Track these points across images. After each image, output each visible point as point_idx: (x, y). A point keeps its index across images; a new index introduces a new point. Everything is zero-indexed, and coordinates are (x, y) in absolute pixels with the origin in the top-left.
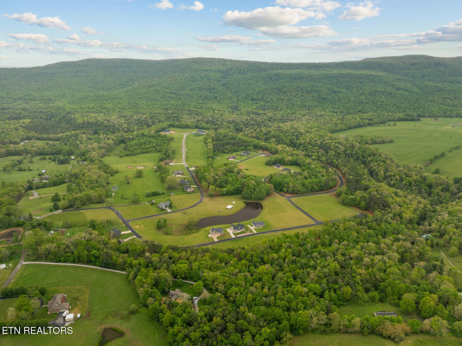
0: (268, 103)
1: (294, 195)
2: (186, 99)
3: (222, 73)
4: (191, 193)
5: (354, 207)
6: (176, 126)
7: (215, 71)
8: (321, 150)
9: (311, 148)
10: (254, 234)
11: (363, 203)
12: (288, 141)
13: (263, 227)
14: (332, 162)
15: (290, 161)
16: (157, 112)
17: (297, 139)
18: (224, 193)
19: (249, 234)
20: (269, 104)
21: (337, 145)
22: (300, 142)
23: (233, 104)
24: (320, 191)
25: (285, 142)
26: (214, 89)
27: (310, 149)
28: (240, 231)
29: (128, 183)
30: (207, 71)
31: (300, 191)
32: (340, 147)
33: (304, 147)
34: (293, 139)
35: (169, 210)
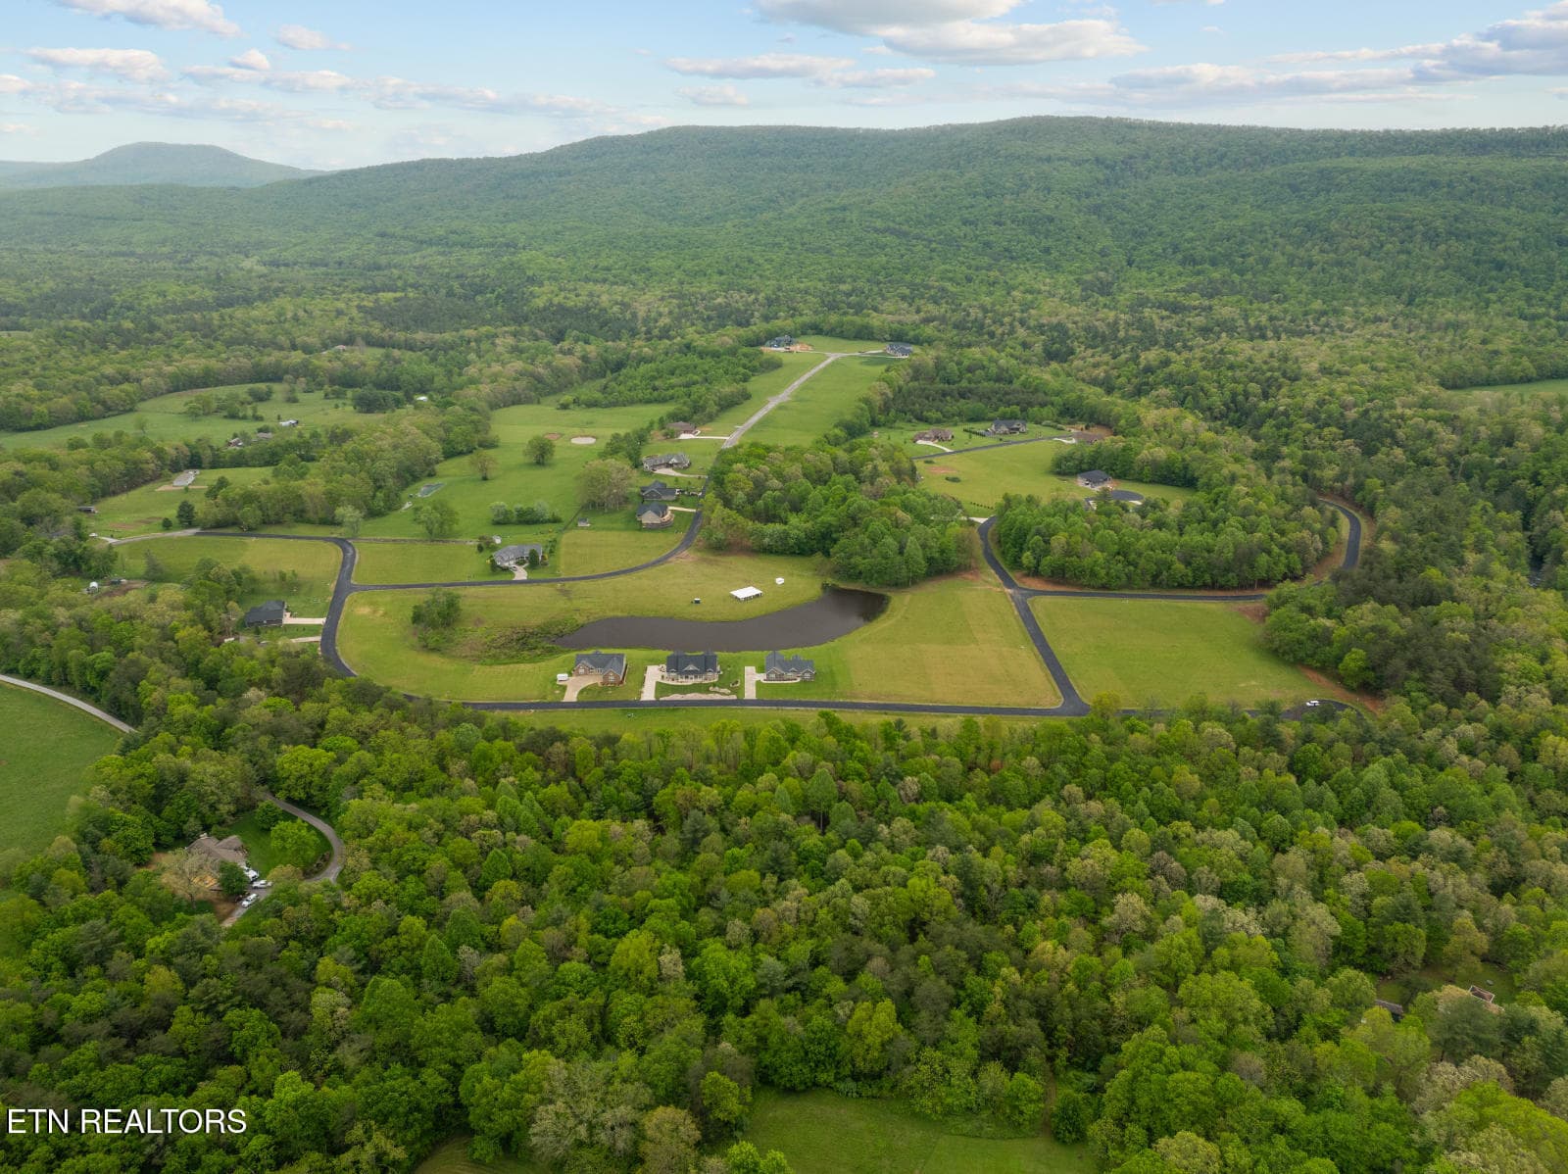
0: (1241, 273)
1: (1062, 589)
2: (933, 250)
3: (1107, 167)
4: (652, 528)
5: (1316, 669)
6: (826, 328)
7: (1078, 163)
8: (1347, 442)
9: (1308, 433)
10: (742, 702)
11: (1354, 659)
12: (1217, 400)
13: (804, 681)
14: (1359, 487)
15: (1154, 464)
16: (802, 286)
17: (1266, 396)
18: (766, 540)
19: (718, 697)
20: (1249, 276)
21: (1432, 424)
22: (1271, 405)
23: (1102, 274)
24: (1205, 586)
25: (1205, 403)
26: (1051, 220)
27: (1299, 434)
28: (690, 682)
29: (485, 479)
30: (1049, 160)
31: (1093, 574)
32: (1443, 432)
33: (1278, 427)
34: (1246, 395)
35: (521, 574)
